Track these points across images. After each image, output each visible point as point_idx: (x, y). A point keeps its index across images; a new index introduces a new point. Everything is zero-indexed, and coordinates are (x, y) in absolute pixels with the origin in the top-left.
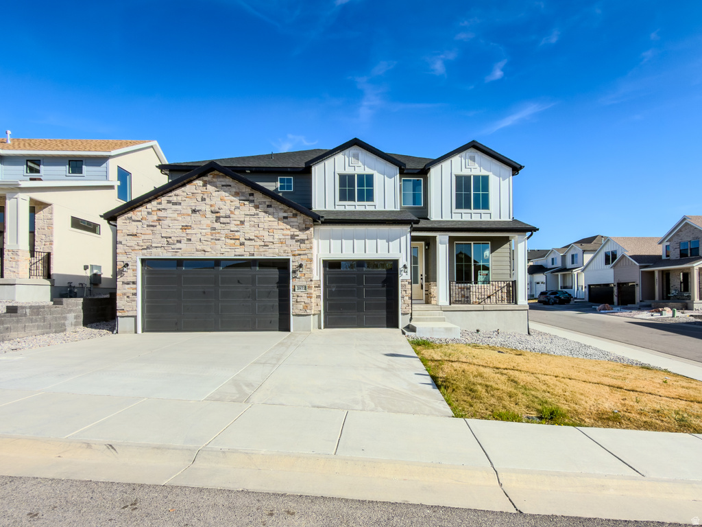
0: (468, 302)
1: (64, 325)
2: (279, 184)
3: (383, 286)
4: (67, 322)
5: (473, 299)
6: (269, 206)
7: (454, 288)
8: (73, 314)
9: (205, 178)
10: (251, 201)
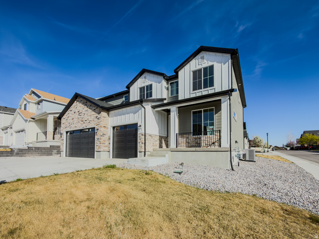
0: (200, 146)
1: (52, 153)
2: (124, 99)
3: (134, 138)
4: (53, 153)
5: (203, 144)
6: (91, 106)
7: (191, 138)
8: (56, 151)
9: (77, 100)
10: (86, 105)
